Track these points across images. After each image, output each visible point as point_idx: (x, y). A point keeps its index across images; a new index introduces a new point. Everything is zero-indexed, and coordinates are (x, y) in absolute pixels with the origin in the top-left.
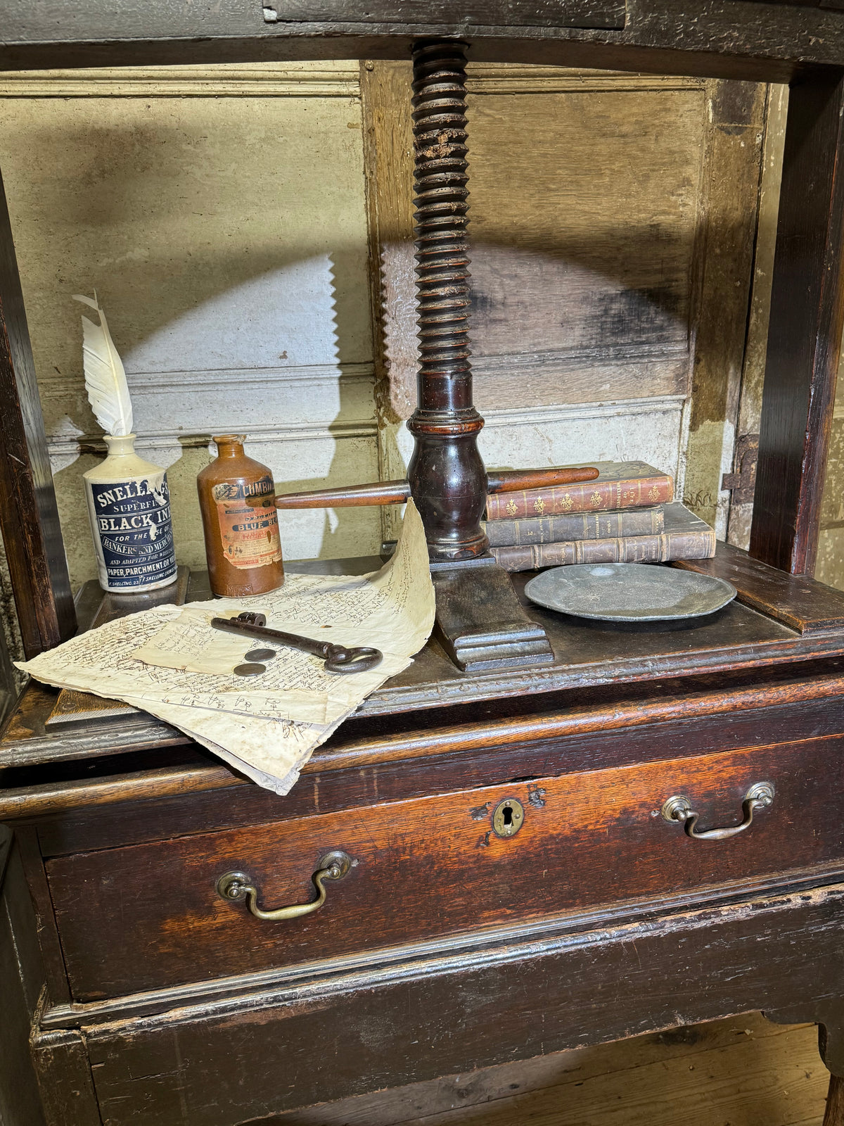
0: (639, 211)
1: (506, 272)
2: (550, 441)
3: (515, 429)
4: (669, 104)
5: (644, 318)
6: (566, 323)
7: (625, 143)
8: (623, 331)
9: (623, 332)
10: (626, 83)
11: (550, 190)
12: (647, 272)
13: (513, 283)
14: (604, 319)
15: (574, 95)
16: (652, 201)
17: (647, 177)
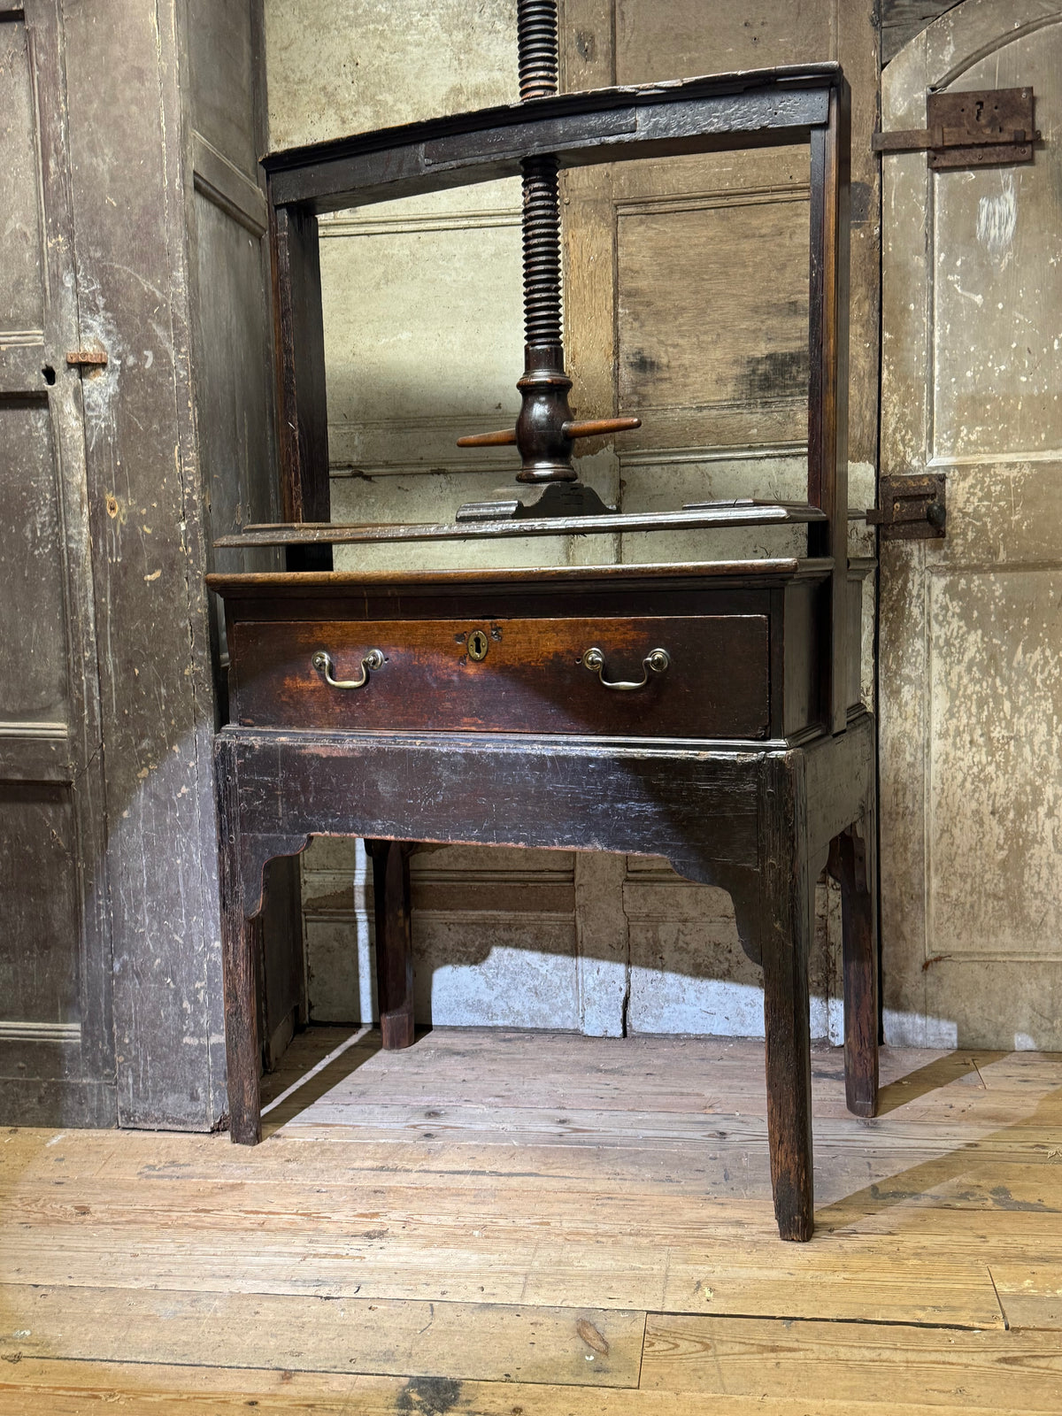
0: (779, 292)
1: (670, 342)
2: (710, 477)
3: (680, 466)
4: (799, 211)
5: (787, 376)
6: (720, 381)
7: (764, 242)
8: (769, 386)
9: (769, 388)
10: (762, 198)
11: (703, 280)
12: (788, 339)
13: (675, 351)
14: (752, 377)
15: (722, 210)
16: (790, 284)
17: (784, 266)
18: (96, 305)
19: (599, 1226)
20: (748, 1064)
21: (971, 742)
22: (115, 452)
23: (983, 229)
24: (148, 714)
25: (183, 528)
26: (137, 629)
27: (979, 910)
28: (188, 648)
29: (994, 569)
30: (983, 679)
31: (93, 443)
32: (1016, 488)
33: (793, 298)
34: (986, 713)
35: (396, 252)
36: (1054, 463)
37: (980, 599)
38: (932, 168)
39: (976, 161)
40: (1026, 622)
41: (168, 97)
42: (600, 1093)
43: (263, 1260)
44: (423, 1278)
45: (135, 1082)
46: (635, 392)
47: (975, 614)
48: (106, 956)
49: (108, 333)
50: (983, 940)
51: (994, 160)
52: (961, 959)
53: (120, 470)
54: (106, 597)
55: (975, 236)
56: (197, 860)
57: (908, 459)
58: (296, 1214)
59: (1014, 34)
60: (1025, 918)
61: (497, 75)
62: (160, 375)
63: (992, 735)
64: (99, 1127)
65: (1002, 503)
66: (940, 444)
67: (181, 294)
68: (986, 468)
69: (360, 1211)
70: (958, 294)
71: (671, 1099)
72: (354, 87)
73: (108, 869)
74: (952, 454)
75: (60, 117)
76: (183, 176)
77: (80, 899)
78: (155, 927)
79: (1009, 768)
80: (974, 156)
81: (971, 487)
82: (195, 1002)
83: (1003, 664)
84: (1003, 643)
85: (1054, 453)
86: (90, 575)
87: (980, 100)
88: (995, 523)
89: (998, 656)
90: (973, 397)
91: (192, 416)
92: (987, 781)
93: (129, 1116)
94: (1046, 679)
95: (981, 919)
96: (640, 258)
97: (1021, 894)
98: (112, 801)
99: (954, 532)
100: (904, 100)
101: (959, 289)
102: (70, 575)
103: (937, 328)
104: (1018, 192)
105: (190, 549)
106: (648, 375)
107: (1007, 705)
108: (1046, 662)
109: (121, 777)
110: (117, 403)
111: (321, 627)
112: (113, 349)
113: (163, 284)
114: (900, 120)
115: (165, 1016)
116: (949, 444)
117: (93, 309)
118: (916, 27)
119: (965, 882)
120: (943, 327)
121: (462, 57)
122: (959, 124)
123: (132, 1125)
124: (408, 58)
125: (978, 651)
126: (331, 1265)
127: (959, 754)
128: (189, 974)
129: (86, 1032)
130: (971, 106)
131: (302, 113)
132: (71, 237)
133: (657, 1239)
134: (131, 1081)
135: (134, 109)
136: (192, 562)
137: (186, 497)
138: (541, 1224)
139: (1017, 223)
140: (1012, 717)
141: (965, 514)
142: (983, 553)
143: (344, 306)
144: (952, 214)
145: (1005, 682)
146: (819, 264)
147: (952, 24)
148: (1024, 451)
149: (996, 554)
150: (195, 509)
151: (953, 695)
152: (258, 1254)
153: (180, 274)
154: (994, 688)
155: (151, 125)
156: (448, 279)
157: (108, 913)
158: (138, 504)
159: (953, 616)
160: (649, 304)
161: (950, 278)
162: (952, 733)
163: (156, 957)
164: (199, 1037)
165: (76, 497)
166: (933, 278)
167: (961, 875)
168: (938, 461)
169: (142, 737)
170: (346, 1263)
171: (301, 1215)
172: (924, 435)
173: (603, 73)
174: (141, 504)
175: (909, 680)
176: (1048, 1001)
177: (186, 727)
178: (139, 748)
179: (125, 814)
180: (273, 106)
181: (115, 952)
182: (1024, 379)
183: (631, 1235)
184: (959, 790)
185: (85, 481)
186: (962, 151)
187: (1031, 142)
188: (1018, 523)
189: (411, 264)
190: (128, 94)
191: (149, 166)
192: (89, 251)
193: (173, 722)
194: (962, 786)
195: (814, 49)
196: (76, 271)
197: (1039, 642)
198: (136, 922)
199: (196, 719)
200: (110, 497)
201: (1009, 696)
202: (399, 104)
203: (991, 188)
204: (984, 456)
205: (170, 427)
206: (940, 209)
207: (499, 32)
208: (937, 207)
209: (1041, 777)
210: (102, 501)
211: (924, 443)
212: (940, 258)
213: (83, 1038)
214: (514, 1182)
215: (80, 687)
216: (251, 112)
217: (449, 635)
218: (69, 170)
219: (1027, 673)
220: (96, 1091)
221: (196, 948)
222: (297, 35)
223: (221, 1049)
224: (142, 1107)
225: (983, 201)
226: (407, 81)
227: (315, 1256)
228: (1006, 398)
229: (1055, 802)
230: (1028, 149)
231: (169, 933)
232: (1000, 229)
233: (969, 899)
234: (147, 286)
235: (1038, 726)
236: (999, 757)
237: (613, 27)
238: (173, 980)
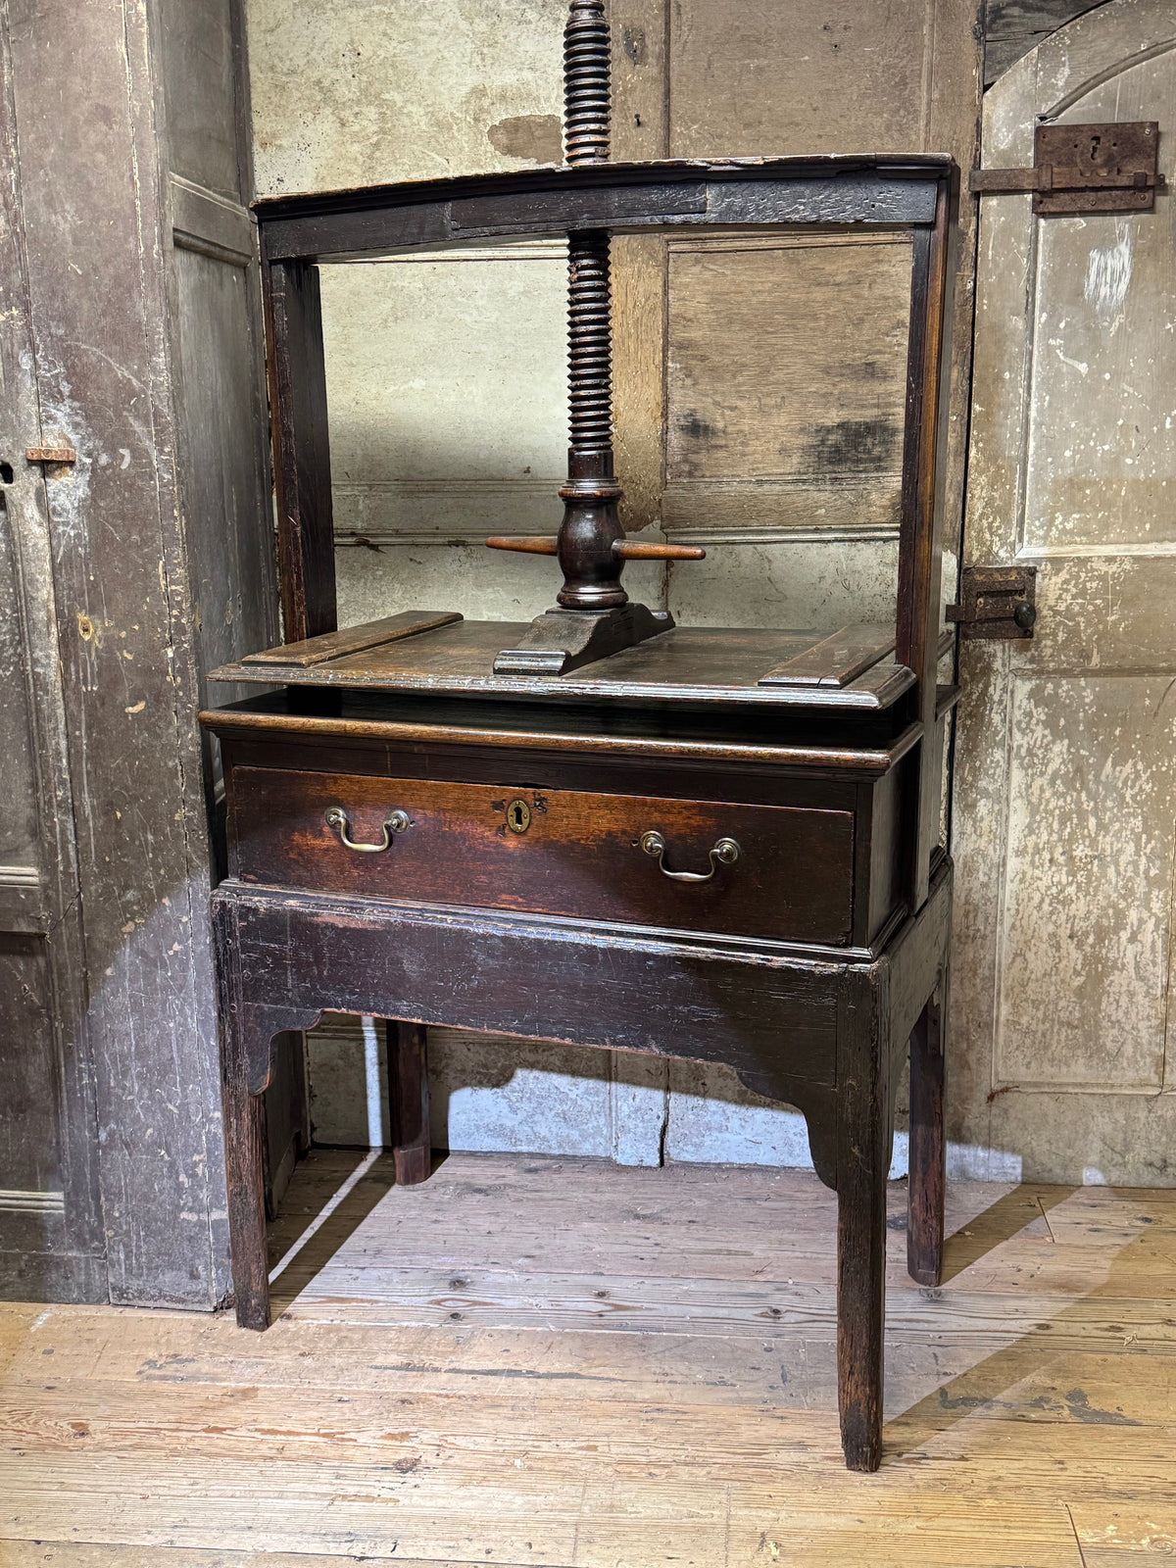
0: (854, 351)
1: (727, 404)
2: (770, 561)
3: (735, 547)
4: (881, 257)
5: (861, 449)
6: (783, 451)
7: (839, 291)
8: (840, 460)
9: (840, 461)
11: (768, 332)
12: (863, 406)
13: (733, 414)
14: (820, 449)
15: (791, 251)
16: (867, 342)
17: (862, 320)
18: (60, 392)
19: (652, 1451)
20: (798, 1205)
21: (1051, 861)
22: (87, 565)
23: (1092, 287)
24: (132, 862)
25: (170, 654)
26: (118, 766)
27: (1051, 1039)
28: (178, 791)
29: (1087, 673)
30: (1067, 793)
31: (61, 553)
32: (1115, 585)
33: (871, 358)
34: (1068, 830)
35: (406, 284)
36: (1158, 558)
37: (1068, 706)
38: (1037, 213)
39: (1088, 207)
40: (1117, 733)
41: (141, 144)
42: (640, 1251)
43: (287, 1504)
44: (465, 1531)
45: (127, 1257)
46: (686, 461)
47: (1062, 722)
48: (90, 1122)
49: (76, 426)
50: (1053, 1070)
51: (1108, 206)
52: (1030, 1090)
53: (94, 586)
54: (80, 730)
55: (1082, 294)
56: (193, 1024)
57: (995, 549)
58: (317, 1434)
59: (1140, 56)
60: (1101, 1048)
61: (527, 75)
62: (140, 477)
63: (1075, 853)
64: (88, 1302)
65: (1098, 602)
66: (1031, 532)
67: (162, 383)
68: (1082, 562)
69: (388, 1430)
70: (1060, 361)
71: (718, 1260)
72: (355, 82)
73: (90, 1031)
74: (1045, 544)
75: (10, 164)
76: (162, 242)
77: (59, 1062)
78: (145, 1095)
79: (1091, 890)
80: (1087, 201)
81: (1066, 582)
82: (193, 1176)
83: (1091, 777)
84: (1091, 755)
85: (1159, 546)
86: (61, 703)
87: (1097, 134)
88: (1088, 623)
89: (1085, 769)
90: (1071, 480)
91: (180, 526)
92: (1067, 902)
93: (122, 1293)
94: (1137, 794)
95: (1053, 1048)
96: (694, 304)
97: (1098, 1025)
98: (93, 957)
99: (1043, 632)
100: (1009, 132)
101: (1061, 355)
102: (38, 704)
103: (1034, 400)
104: (1134, 244)
105: (179, 679)
106: (702, 441)
107: (1092, 822)
108: (1138, 776)
109: (102, 932)
110: (89, 508)
111: (335, 780)
112: (82, 444)
113: (140, 370)
114: (1003, 155)
115: (160, 1190)
116: (1041, 533)
117: (57, 397)
118: (1025, 43)
119: (1038, 1009)
120: (1041, 398)
121: (485, 51)
122: (1071, 163)
123: (125, 1302)
124: (420, 49)
125: (1063, 762)
126: (362, 1511)
127: (1037, 873)
128: (186, 1145)
129: (70, 1204)
130: (1085, 141)
131: (293, 111)
132: (27, 311)
133: (714, 1470)
134: (122, 1256)
135: (100, 157)
136: (181, 694)
137: (173, 620)
138: (588, 1448)
139: (1131, 280)
140: (1097, 835)
141: (1056, 613)
142: (1074, 656)
143: (345, 346)
144: (1057, 267)
145: (1092, 797)
146: (917, 387)
147: (1068, 42)
148: (1125, 543)
149: (1089, 657)
150: (185, 633)
151: (1033, 810)
152: (281, 1495)
153: (161, 360)
154: (1078, 803)
155: (122, 177)
156: (468, 319)
157: (91, 1077)
158: (116, 626)
159: (1037, 724)
160: (703, 358)
161: (1052, 342)
162: (1030, 850)
163: (148, 1127)
164: (199, 1212)
165: (42, 614)
166: (1032, 343)
167: (1033, 1002)
168: (1029, 551)
169: (126, 887)
170: (377, 1508)
171: (325, 1435)
172: (1015, 522)
173: (655, 80)
174: (119, 626)
175: (985, 794)
176: (1121, 1136)
177: (178, 878)
178: (123, 899)
179: (109, 972)
180: (257, 100)
181: (100, 1118)
182: (1129, 461)
183: (687, 1464)
184: (1035, 912)
185: (52, 597)
186: (1073, 195)
187: (1152, 187)
188: (1115, 623)
189: (424, 300)
190: (93, 138)
191: (121, 228)
192: (49, 327)
193: (162, 872)
194: (1039, 907)
195: (904, 62)
196: (34, 350)
197: (1131, 754)
198: (124, 1088)
199: (190, 870)
200: (82, 617)
201: (1095, 812)
202: (409, 105)
203: (1104, 239)
204: (1080, 547)
205: (152, 537)
206: (1044, 263)
207: (530, 22)
208: (1040, 258)
209: (1125, 900)
210: (73, 620)
211: (1014, 531)
212: (1041, 318)
213: (66, 1209)
214: (555, 1385)
215: (52, 829)
216: (232, 116)
217: (485, 801)
218: (22, 228)
219: (1115, 788)
220: (83, 1265)
221: (193, 1118)
222: (286, 14)
223: (223, 1226)
224: (135, 1284)
225: (1094, 254)
226: (418, 77)
227: (344, 1497)
228: (1108, 482)
229: (1139, 927)
230: (1148, 195)
231: (161, 1101)
232: (1111, 287)
233: (1041, 1027)
234: (122, 372)
235: (1125, 845)
236: (1081, 877)
237: (667, 24)
238: (168, 1152)
